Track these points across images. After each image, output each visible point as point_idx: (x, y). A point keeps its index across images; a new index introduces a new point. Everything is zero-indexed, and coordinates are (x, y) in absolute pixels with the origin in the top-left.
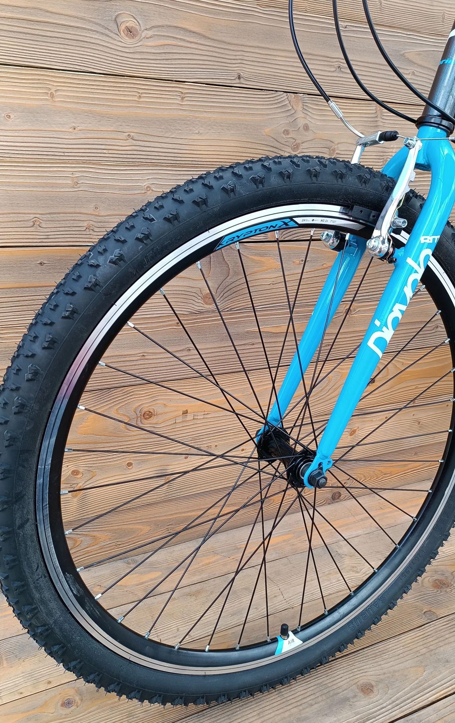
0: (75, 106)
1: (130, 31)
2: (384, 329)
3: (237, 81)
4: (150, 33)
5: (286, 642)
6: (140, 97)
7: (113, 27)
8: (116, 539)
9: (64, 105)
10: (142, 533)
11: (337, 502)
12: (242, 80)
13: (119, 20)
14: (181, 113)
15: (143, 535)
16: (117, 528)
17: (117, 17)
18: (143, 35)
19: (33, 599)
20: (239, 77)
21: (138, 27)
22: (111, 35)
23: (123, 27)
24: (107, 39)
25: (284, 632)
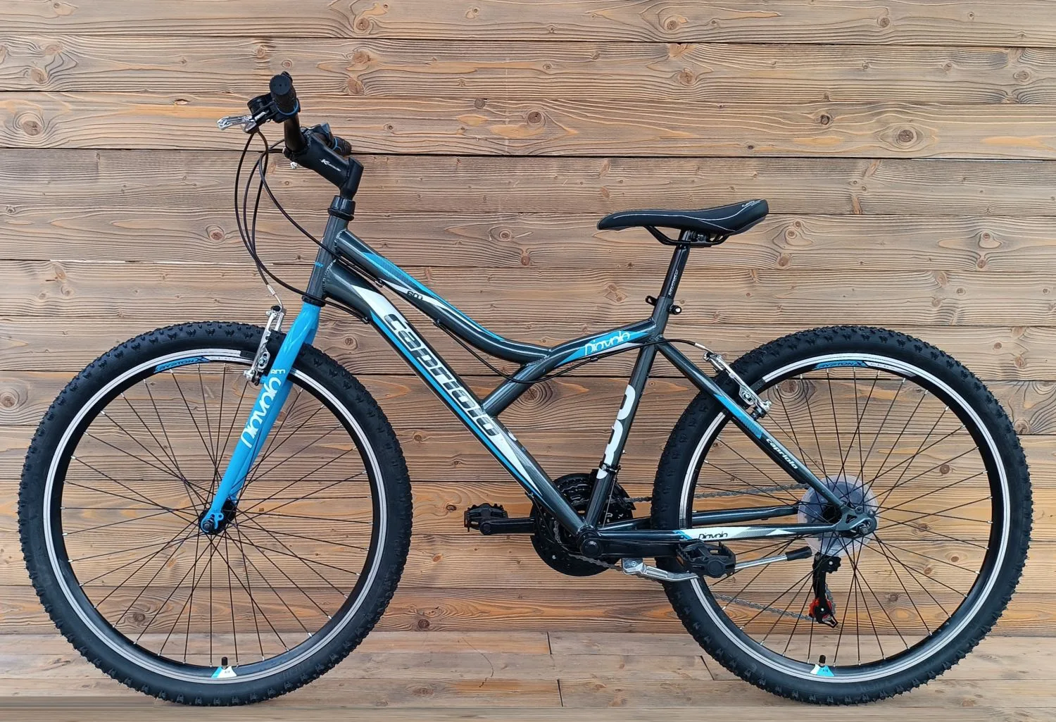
0: (178, 283)
1: (217, 236)
2: (248, 426)
3: (298, 260)
4: (230, 235)
5: (223, 671)
6: (223, 275)
7: (206, 235)
8: (202, 613)
9: (172, 283)
10: (224, 613)
11: (425, 631)
12: (302, 260)
13: (209, 230)
14: (254, 284)
15: (224, 615)
16: (203, 603)
17: (207, 228)
18: (226, 237)
19: (35, 566)
20: (299, 258)
21: (222, 233)
22: (205, 239)
23: (211, 234)
24: (201, 242)
25: (225, 662)
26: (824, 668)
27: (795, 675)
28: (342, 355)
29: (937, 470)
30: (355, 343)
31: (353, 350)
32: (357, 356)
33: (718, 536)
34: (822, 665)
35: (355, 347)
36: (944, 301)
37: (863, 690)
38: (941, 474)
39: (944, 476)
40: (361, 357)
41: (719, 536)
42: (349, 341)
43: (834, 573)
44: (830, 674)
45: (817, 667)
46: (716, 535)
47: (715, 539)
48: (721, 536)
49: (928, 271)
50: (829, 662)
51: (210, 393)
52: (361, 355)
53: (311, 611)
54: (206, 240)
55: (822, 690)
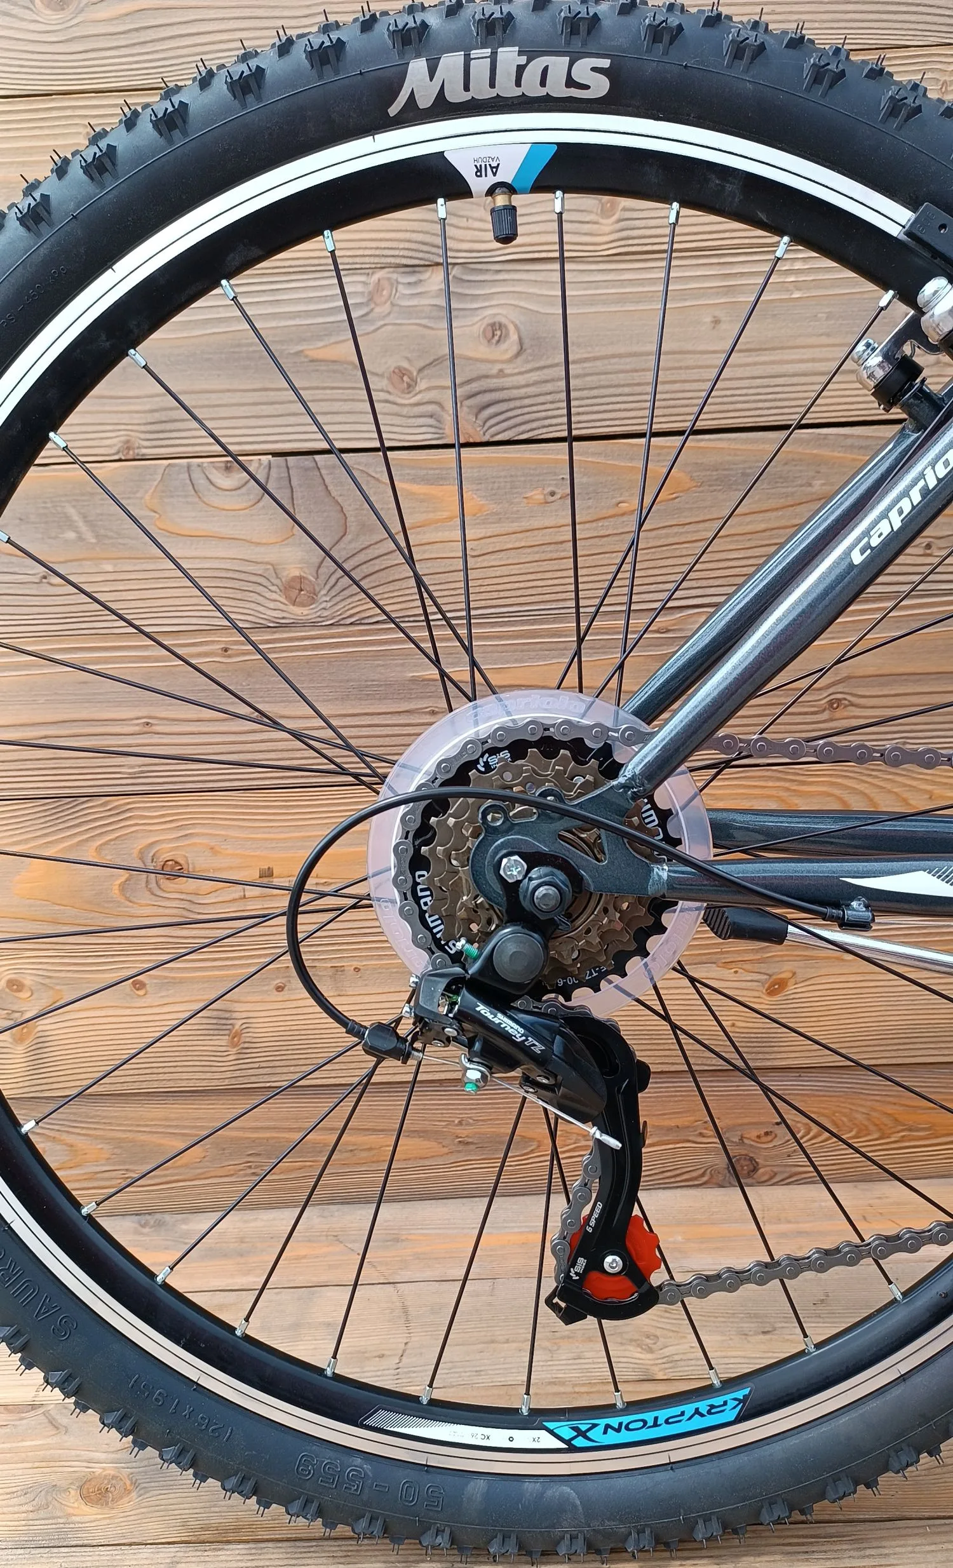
28: (479, 378)
30: (514, 337)
31: (510, 361)
32: (522, 380)
35: (515, 349)
40: (535, 383)
42: (495, 332)
51: (83, 527)
52: (534, 376)
53: (426, 1144)
54: (28, 15)
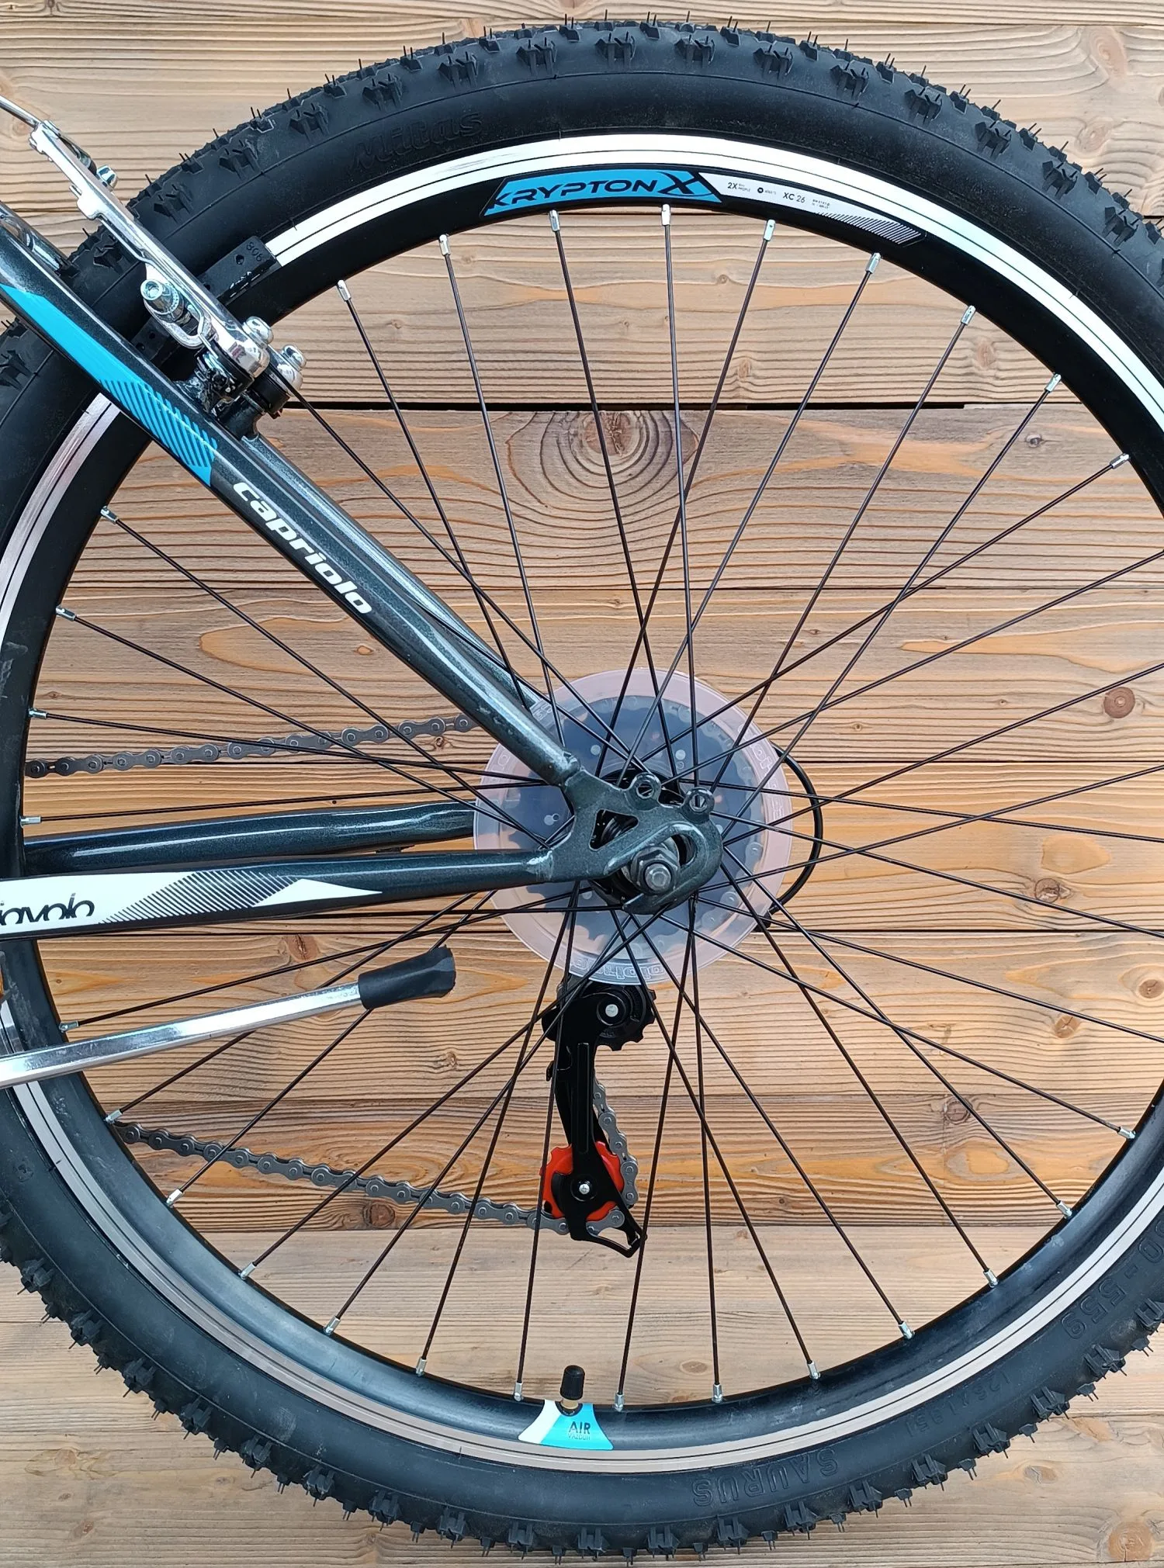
26: (577, 1418)
27: (455, 1447)
29: (1096, 704)
33: (55, 914)
34: (571, 1404)
36: (1115, 133)
37: (720, 1497)
38: (1105, 718)
39: (1118, 723)
41: (58, 912)
43: (629, 1046)
44: (598, 1436)
45: (550, 1410)
46: (45, 912)
47: (41, 925)
48: (69, 912)
49: (1061, 25)
50: (594, 1391)
55: (564, 1501)
